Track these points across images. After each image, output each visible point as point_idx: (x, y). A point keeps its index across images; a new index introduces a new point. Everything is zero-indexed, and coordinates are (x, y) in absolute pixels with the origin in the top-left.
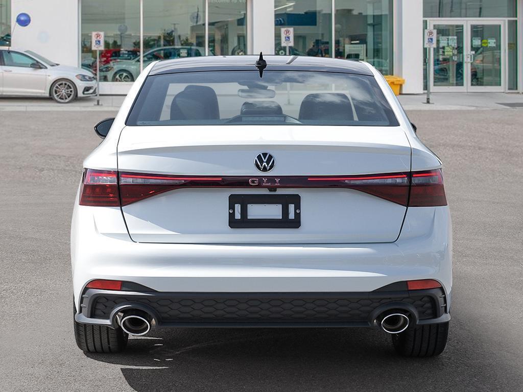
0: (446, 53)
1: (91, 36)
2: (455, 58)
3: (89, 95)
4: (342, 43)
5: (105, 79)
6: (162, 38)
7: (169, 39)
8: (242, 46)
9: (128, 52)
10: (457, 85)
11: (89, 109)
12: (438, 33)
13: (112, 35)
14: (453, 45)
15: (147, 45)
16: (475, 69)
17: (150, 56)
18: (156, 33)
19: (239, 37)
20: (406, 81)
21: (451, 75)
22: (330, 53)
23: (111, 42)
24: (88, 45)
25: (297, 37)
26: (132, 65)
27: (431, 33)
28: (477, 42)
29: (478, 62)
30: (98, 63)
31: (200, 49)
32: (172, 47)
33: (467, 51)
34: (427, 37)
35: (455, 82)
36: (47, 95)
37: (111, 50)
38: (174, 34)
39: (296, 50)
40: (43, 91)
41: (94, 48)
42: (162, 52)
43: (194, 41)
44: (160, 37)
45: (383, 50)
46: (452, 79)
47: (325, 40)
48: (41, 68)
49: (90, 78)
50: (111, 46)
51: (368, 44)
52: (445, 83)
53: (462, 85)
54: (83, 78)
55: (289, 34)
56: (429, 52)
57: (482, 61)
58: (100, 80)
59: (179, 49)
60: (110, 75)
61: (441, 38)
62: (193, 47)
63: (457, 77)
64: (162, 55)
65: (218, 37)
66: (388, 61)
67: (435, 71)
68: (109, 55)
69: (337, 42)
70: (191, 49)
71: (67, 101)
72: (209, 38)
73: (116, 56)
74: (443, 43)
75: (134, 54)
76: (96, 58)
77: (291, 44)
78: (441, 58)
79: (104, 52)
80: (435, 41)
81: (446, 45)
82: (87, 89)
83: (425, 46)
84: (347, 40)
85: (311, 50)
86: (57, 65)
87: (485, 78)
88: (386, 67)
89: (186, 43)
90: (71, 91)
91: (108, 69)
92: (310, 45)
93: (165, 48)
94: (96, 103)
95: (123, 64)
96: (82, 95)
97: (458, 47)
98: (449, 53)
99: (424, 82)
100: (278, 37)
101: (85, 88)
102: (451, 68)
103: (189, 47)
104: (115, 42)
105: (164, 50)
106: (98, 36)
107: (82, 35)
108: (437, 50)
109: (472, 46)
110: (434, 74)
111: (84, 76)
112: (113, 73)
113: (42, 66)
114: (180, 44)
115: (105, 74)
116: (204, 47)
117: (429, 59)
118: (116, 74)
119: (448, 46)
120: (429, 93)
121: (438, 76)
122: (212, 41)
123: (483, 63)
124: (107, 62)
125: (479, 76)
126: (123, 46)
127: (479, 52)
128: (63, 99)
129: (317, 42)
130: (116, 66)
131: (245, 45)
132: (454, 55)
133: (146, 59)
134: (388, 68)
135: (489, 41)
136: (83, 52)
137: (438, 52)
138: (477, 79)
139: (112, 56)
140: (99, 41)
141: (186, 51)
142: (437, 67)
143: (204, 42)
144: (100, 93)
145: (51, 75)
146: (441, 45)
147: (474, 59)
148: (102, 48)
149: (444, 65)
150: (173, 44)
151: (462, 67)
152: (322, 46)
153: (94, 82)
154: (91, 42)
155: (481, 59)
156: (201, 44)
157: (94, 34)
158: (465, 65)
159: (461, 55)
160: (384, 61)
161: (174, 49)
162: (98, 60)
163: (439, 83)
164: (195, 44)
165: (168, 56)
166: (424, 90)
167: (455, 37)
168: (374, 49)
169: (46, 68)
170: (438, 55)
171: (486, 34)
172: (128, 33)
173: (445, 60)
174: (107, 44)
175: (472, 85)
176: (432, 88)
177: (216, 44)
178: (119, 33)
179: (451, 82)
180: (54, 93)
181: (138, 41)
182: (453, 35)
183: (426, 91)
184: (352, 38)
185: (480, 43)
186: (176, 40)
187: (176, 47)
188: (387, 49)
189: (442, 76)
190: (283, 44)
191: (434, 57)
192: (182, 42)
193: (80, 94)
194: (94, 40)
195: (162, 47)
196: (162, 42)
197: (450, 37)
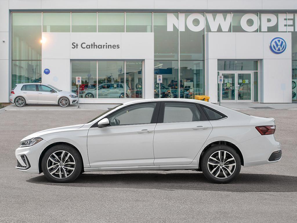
0: (227, 86)
1: (76, 79)
2: (231, 88)
3: (75, 104)
4: (183, 82)
5: (82, 97)
6: (106, 79)
7: (109, 80)
8: (140, 83)
9: (92, 85)
10: (232, 99)
11: (75, 110)
12: (224, 77)
13: (85, 78)
14: (230, 82)
15: (100, 82)
16: (240, 92)
17: (101, 87)
18: (103, 77)
19: (139, 79)
20: (210, 98)
21: (229, 95)
22: (178, 86)
23: (84, 81)
24: (74, 82)
25: (164, 79)
26: (93, 91)
27: (221, 77)
28: (241, 81)
29: (241, 90)
30: (79, 90)
31: (122, 84)
32: (110, 83)
33: (236, 85)
34: (219, 79)
35: (231, 98)
36: (57, 104)
37: (84, 85)
38: (111, 78)
39: (163, 85)
40: (55, 102)
41: (77, 84)
42: (106, 85)
43: (120, 81)
44: (105, 79)
45: (200, 85)
46: (230, 97)
47: (176, 80)
48: (54, 92)
49: (75, 96)
50: (84, 83)
51: (194, 82)
52: (226, 99)
53: (234, 99)
54: (72, 96)
55: (160, 78)
56: (220, 85)
57: (243, 89)
58: (80, 97)
59: (113, 84)
60: (84, 95)
61: (225, 79)
62: (119, 83)
63: (232, 96)
64: (106, 87)
65: (130, 79)
66: (203, 89)
67: (223, 93)
68: (83, 86)
69: (181, 81)
70: (118, 84)
71: (65, 106)
72: (126, 79)
73: (86, 87)
74: (226, 81)
75: (94, 86)
76: (78, 88)
77: (161, 82)
78: (225, 88)
79: (81, 85)
80: (222, 81)
81: (227, 82)
82: (74, 101)
83: (218, 83)
84: (185, 80)
85: (170, 84)
86: (61, 91)
87: (244, 96)
88: (202, 91)
89: (116, 81)
90: (67, 102)
91: (83, 93)
92: (169, 82)
93: (107, 83)
94: (78, 107)
95: (89, 91)
96: (72, 104)
97: (232, 83)
98: (228, 86)
99: (218, 98)
100: (155, 79)
101: (73, 101)
102: (229, 92)
103: (118, 83)
104: (86, 81)
105: (107, 84)
106: (79, 78)
107: (72, 78)
108: (223, 84)
109: (238, 83)
110: (222, 95)
111: (73, 96)
112: (85, 94)
113: (55, 91)
114: (114, 82)
115: (82, 94)
116: (124, 83)
117: (220, 88)
118: (86, 94)
119: (228, 82)
120: (220, 103)
121: (224, 96)
122: (127, 81)
123: (243, 90)
124: (83, 89)
125: (241, 95)
126: (89, 83)
127: (242, 85)
128: (64, 105)
129: (172, 81)
130: (86, 91)
131: (141, 83)
132: (230, 86)
133: (99, 88)
134: (202, 92)
135: (246, 81)
136: (72, 85)
137: (224, 85)
138: (240, 97)
139: (84, 87)
140: (79, 81)
141: (116, 85)
142: (223, 92)
143: (124, 81)
144: (80, 103)
145: (59, 95)
146: (225, 82)
147: (239, 89)
148: (80, 83)
149: (227, 91)
150: (111, 82)
151: (234, 92)
152: (174, 83)
153: (77, 98)
154: (76, 81)
155: (242, 88)
156: (122, 82)
157: (77, 77)
158: (235, 91)
159: (234, 86)
160: (201, 89)
161: (111, 84)
162: (79, 89)
163: (224, 99)
164: (120, 82)
165: (109, 87)
166: (218, 101)
167: (231, 79)
168: (196, 84)
169: (57, 92)
170: (224, 87)
171: (244, 78)
172: (91, 77)
173: (227, 89)
174: (82, 82)
175: (238, 99)
176: (222, 101)
177: (129, 82)
178: (88, 77)
179: (229, 98)
180: (60, 103)
181: (96, 80)
182: (230, 78)
183: (219, 102)
184: (187, 79)
185: (242, 82)
186: (112, 80)
187: (113, 83)
188: (202, 84)
189: (226, 95)
190: (158, 82)
191: (222, 88)
192: (115, 81)
193: (71, 103)
194: (77, 80)
195: (106, 84)
196: (106, 81)
197: (229, 79)
